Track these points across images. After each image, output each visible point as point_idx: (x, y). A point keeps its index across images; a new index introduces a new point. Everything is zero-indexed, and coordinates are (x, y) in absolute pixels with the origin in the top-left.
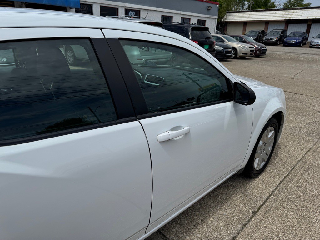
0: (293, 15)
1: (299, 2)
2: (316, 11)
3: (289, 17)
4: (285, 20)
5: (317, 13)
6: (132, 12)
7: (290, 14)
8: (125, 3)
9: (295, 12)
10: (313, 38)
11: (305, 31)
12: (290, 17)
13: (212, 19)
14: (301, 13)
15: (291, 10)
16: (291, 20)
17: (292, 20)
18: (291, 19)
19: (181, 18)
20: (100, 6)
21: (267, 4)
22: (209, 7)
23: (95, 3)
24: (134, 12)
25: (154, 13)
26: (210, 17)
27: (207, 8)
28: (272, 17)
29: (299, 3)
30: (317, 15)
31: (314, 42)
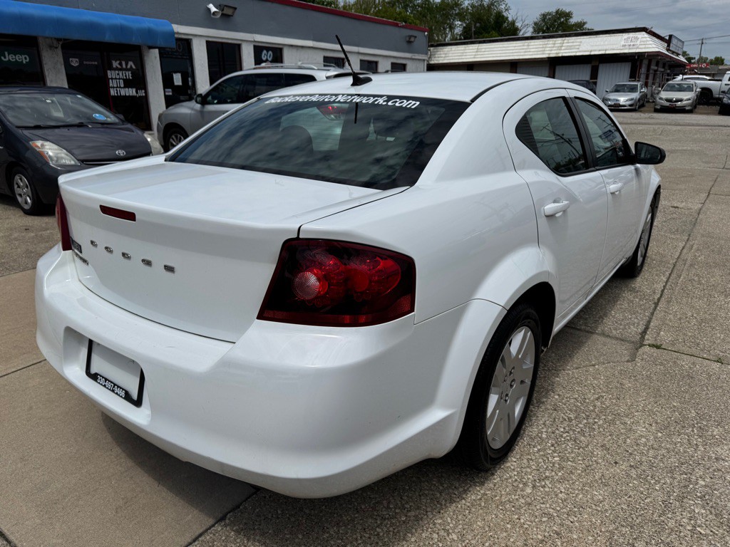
0: (563, 48)
1: (562, 20)
2: (605, 39)
3: (556, 52)
4: (548, 58)
5: (606, 43)
6: (268, 52)
7: (556, 45)
8: (254, 35)
9: (565, 41)
10: (607, 91)
11: (588, 78)
12: (558, 51)
13: (418, 62)
14: (578, 44)
15: (557, 37)
16: (559, 57)
17: (563, 57)
18: (560, 55)
19: (361, 61)
20: (207, 42)
21: (502, 25)
22: (410, 37)
23: (196, 36)
24: (270, 52)
25: (310, 52)
26: (413, 57)
27: (407, 39)
28: (522, 54)
29: (563, 22)
30: (607, 47)
31: (609, 100)
